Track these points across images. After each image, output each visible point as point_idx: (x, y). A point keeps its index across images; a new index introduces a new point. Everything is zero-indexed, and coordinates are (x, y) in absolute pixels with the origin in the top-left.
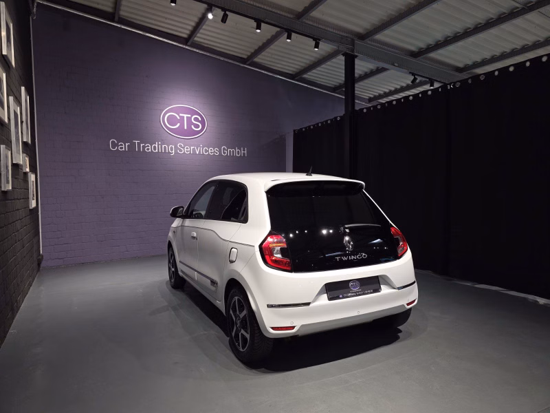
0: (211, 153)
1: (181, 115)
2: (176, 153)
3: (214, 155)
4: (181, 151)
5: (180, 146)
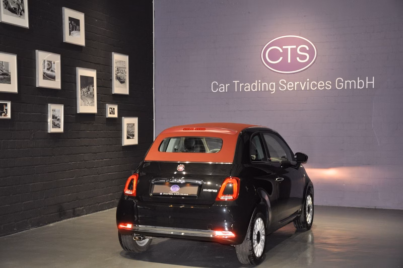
0: (321, 87)
1: (284, 47)
2: (277, 90)
3: (325, 89)
4: (284, 88)
5: (283, 82)
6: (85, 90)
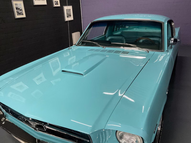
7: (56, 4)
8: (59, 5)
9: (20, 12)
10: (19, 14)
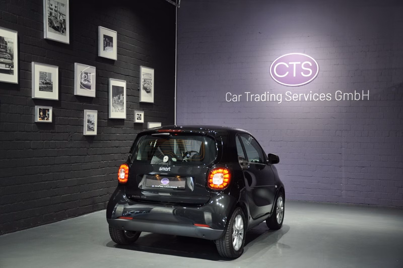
6: (116, 98)
7: (138, 119)
8: (142, 121)
9: (91, 126)
10: (90, 129)
